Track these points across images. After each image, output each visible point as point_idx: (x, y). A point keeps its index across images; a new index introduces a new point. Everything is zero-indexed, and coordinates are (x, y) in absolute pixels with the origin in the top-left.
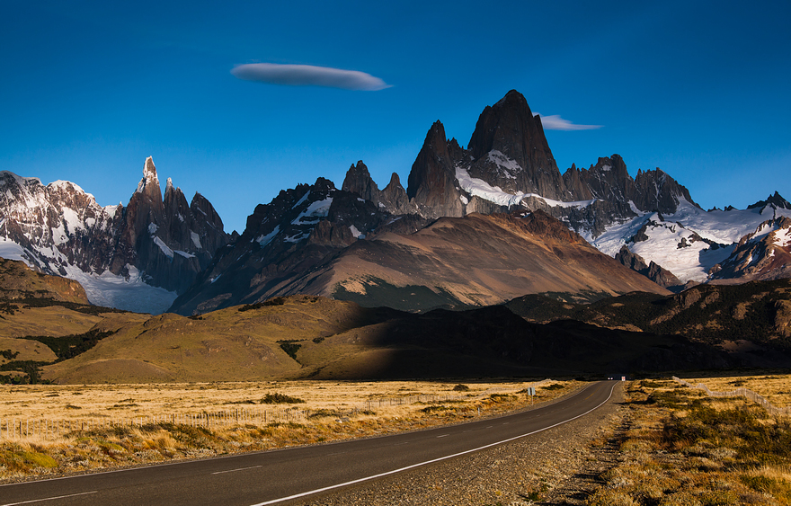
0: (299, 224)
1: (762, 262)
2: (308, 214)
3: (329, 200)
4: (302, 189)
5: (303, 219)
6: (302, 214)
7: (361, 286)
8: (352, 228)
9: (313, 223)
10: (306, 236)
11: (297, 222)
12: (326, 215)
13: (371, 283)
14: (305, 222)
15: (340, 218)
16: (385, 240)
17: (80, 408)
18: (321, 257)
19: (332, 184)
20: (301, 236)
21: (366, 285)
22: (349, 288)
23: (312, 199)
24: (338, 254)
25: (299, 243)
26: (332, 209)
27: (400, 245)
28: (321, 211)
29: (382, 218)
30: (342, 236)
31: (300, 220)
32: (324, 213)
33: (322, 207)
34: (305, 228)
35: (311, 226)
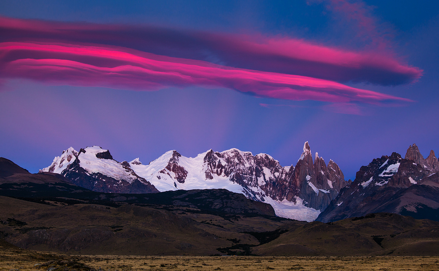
0: (383, 176)
2: (387, 171)
3: (398, 164)
4: (384, 159)
5: (384, 174)
6: (384, 171)
7: (414, 208)
8: (410, 178)
9: (390, 175)
10: (386, 182)
11: (382, 175)
12: (397, 172)
13: (420, 207)
14: (386, 175)
15: (404, 173)
16: (427, 184)
17: (274, 269)
18: (394, 193)
19: (400, 156)
20: (384, 182)
21: (417, 208)
22: (408, 209)
23: (389, 163)
24: (403, 191)
25: (383, 186)
26: (399, 169)
27: (435, 187)
28: (394, 170)
29: (426, 173)
30: (405, 183)
31: (383, 174)
32: (396, 171)
33: (395, 167)
34: (386, 178)
35: (389, 177)
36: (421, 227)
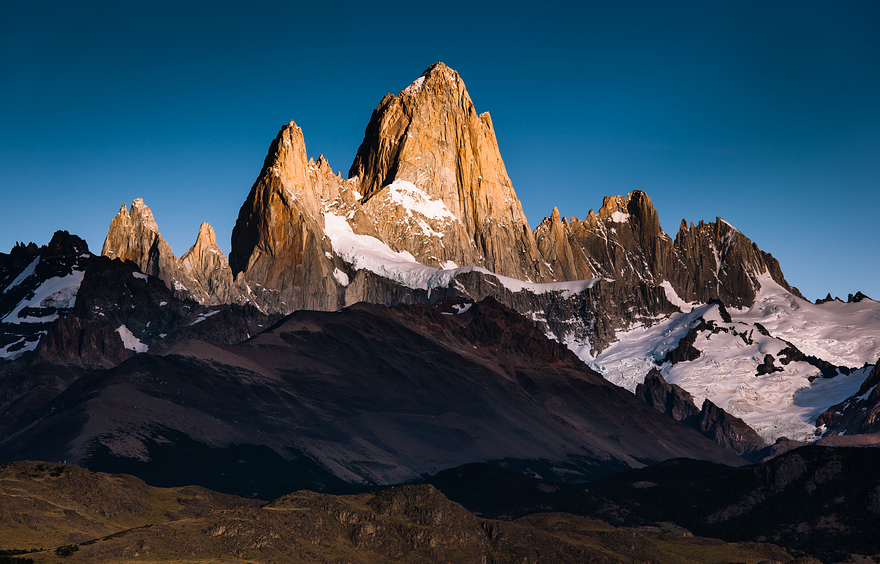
0: (18, 321)
2: (36, 303)
3: (76, 278)
4: (23, 253)
5: (23, 314)
6: (24, 304)
7: (140, 445)
8: (122, 330)
9: (44, 320)
10: (31, 346)
11: (13, 318)
12: (72, 304)
13: (161, 440)
14: (30, 319)
15: (99, 312)
16: (187, 354)
18: (62, 387)
19: (83, 245)
20: (21, 345)
21: (149, 443)
22: (116, 448)
23: (44, 274)
24: (96, 380)
25: (18, 359)
26: (82, 294)
27: (217, 364)
28: (61, 299)
29: (182, 313)
30: (102, 347)
31: (20, 315)
32: (67, 302)
33: (65, 288)
34: (30, 331)
35: (41, 326)
36: (170, 516)
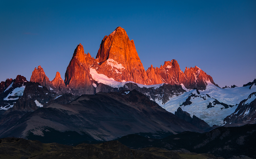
0: (8, 100)
1: (252, 114)
2: (13, 95)
3: (23, 87)
4: (8, 82)
5: (9, 98)
6: (9, 95)
7: (41, 132)
8: (36, 101)
9: (15, 99)
10: (12, 106)
11: (6, 99)
12: (22, 95)
13: (47, 130)
14: (11, 99)
15: (30, 96)
16: (53, 107)
18: (20, 117)
19: (25, 79)
20: (9, 106)
21: (44, 131)
22: (35, 133)
23: (14, 87)
24: (29, 115)
25: (8, 110)
26: (25, 92)
27: (62, 110)
28: (19, 93)
29: (52, 96)
30: (31, 106)
31: (8, 98)
32: (21, 94)
33: (20, 91)
34: (11, 102)
35: (14, 101)
36: (49, 151)
